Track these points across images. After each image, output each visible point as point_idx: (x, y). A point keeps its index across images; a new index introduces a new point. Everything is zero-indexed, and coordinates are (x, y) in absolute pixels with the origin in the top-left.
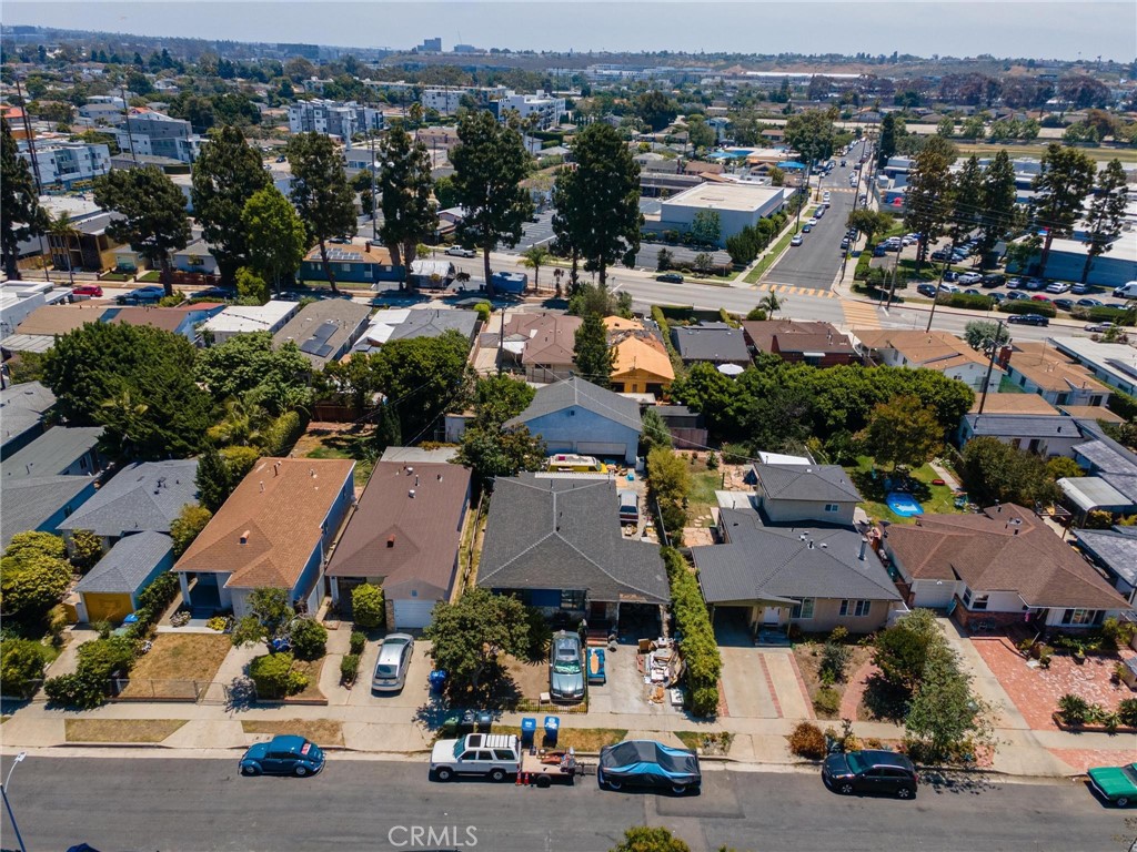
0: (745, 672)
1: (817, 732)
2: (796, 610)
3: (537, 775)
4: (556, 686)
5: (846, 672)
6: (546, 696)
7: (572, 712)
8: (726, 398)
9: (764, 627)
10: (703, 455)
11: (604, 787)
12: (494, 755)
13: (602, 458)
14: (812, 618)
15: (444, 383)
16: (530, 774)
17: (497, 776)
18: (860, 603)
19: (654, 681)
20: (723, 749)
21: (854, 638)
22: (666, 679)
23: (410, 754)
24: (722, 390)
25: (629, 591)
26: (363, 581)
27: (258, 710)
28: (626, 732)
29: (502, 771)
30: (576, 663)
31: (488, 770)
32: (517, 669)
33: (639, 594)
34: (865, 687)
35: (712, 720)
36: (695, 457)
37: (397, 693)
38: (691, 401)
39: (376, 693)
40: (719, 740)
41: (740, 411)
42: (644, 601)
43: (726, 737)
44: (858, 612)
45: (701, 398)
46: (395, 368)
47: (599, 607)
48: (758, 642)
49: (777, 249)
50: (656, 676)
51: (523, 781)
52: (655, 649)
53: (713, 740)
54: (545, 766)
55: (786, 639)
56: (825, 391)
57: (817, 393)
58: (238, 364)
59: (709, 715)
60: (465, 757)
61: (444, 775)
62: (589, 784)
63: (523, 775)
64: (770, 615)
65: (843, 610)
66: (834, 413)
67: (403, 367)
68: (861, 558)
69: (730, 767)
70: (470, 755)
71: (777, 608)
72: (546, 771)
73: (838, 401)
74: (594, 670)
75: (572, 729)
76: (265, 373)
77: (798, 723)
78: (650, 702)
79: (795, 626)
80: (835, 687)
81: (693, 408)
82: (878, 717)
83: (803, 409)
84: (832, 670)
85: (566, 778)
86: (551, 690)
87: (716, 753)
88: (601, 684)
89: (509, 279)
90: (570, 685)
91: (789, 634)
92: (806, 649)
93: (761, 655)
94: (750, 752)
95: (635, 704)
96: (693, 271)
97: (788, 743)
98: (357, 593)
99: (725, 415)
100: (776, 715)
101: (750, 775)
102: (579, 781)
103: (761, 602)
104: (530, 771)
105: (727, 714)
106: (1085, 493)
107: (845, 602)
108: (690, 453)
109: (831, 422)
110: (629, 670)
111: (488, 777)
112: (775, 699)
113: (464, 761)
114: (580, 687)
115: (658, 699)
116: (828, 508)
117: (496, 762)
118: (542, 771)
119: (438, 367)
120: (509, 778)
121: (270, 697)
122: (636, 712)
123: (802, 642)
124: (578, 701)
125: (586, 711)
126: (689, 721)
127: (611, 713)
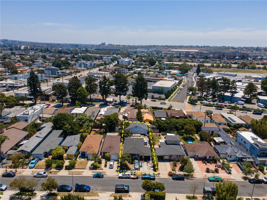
0: (162, 166)
1: (172, 173)
2: (170, 157)
4: (135, 167)
5: (177, 165)
6: (134, 168)
8: (162, 124)
9: (165, 159)
10: (158, 134)
11: (142, 179)
12: (127, 175)
13: (141, 134)
14: (172, 158)
15: (116, 122)
17: (128, 178)
18: (179, 156)
21: (178, 161)
22: (151, 166)
23: (116, 176)
24: (161, 123)
26: (107, 153)
27: (94, 170)
28: (145, 173)
29: (128, 177)
30: (138, 164)
32: (129, 165)
33: (147, 154)
34: (180, 167)
36: (157, 134)
37: (113, 168)
38: (156, 125)
39: (110, 168)
41: (164, 126)
42: (148, 155)
43: (159, 174)
44: (179, 157)
45: (158, 124)
46: (108, 120)
47: (141, 156)
48: (165, 161)
49: (175, 94)
50: (149, 166)
51: (131, 179)
52: (149, 162)
53: (157, 174)
56: (178, 123)
57: (177, 123)
58: (82, 119)
59: (157, 171)
60: (123, 175)
62: (140, 179)
64: (166, 158)
66: (179, 127)
67: (109, 120)
68: (180, 149)
69: (159, 177)
70: (124, 175)
71: (167, 156)
72: (134, 177)
73: (180, 125)
74: (141, 165)
76: (86, 121)
77: (169, 171)
79: (170, 159)
80: (175, 167)
81: (156, 126)
82: (181, 171)
83: (174, 126)
84: (175, 165)
85: (137, 178)
86: (135, 168)
88: (142, 167)
89: (124, 101)
90: (137, 167)
91: (169, 160)
92: (172, 162)
93: (165, 163)
94: (162, 175)
95: (146, 170)
96: (158, 99)
97: (168, 174)
98: (106, 154)
99: (162, 127)
100: (166, 171)
101: (162, 178)
103: (164, 155)
104: (132, 177)
105: (159, 171)
106: (217, 140)
107: (177, 156)
108: (156, 134)
109: (179, 128)
110: (146, 165)
111: (126, 178)
112: (166, 169)
114: (139, 167)
115: (150, 169)
116: (176, 142)
119: (115, 119)
121: (95, 169)
123: (171, 161)
124: (138, 169)
125: (140, 170)
126: (154, 172)
127: (143, 171)
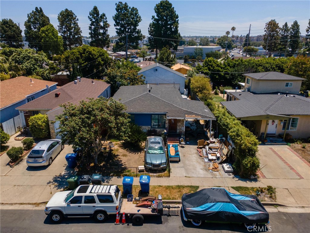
2: (287, 123)
3: (132, 215)
4: (148, 161)
6: (142, 167)
7: (159, 176)
11: (187, 224)
14: (295, 130)
16: (126, 215)
17: (100, 217)
19: (210, 160)
20: (271, 197)
22: (218, 158)
25: (191, 113)
28: (197, 187)
29: (105, 213)
30: (161, 148)
31: (92, 212)
32: (124, 155)
35: (255, 180)
39: (30, 168)
40: (266, 191)
41: (226, 73)
42: (200, 118)
43: (270, 189)
47: (174, 124)
50: (211, 157)
51: (121, 221)
53: (262, 192)
54: (139, 208)
59: (252, 177)
60: (73, 202)
61: (56, 218)
62: (176, 223)
63: (121, 215)
64: (271, 128)
69: (281, 209)
70: (77, 200)
71: (275, 122)
72: (140, 212)
74: (172, 154)
75: (160, 186)
78: (211, 171)
81: (206, 74)
86: (146, 163)
88: (177, 162)
93: (273, 149)
95: (201, 172)
100: (298, 177)
102: (167, 221)
104: (126, 212)
105: (264, 177)
110: (193, 156)
111: (92, 218)
112: (292, 169)
113: (72, 205)
114: (164, 161)
115: (216, 169)
116: (287, 85)
117: (99, 205)
118: (136, 212)
120: (110, 218)
122: (203, 176)
124: (163, 170)
125: (169, 176)
126: (240, 181)
127: (186, 177)
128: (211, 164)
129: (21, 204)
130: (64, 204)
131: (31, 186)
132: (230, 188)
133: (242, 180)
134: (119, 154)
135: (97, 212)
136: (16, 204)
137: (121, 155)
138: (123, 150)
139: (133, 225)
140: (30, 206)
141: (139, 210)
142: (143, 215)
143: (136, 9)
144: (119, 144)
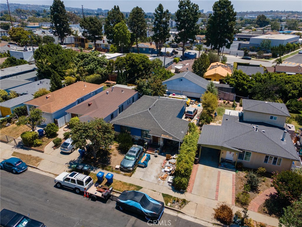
1: (230, 212)
2: (241, 156)
3: (91, 194)
4: (122, 164)
5: (259, 188)
6: (118, 167)
7: (125, 175)
8: (245, 82)
9: (224, 161)
10: (231, 103)
11: (117, 208)
12: (76, 181)
14: (249, 161)
16: (89, 193)
17: (77, 191)
18: (276, 158)
19: (165, 171)
20: (180, 206)
21: (268, 174)
22: (170, 171)
23: (56, 175)
24: (244, 79)
25: (166, 134)
26: (77, 115)
28: (141, 188)
29: (79, 189)
30: (134, 156)
31: (74, 187)
33: (170, 136)
34: (268, 198)
35: (182, 193)
36: (228, 103)
37: (69, 154)
38: (231, 82)
39: (61, 152)
40: (180, 202)
41: (250, 87)
43: (184, 202)
44: (274, 162)
45: (235, 82)
47: (156, 139)
48: (220, 166)
49: (291, 54)
50: (167, 169)
52: (171, 159)
53: (178, 201)
55: (234, 168)
59: (182, 190)
61: (59, 185)
62: (112, 205)
63: (86, 193)
64: (228, 156)
65: (266, 161)
68: (283, 140)
69: (180, 215)
70: (68, 180)
71: (233, 153)
72: (96, 194)
75: (121, 181)
77: (221, 204)
78: (159, 179)
79: (240, 164)
80: (251, 194)
81: (231, 85)
82: (270, 213)
84: (253, 187)
87: (176, 207)
88: (143, 167)
89: (190, 54)
91: (236, 166)
92: (243, 174)
93: (219, 172)
94: (193, 211)
95: (152, 178)
96: (256, 57)
97: (214, 212)
99: (243, 89)
100: (214, 198)
102: (109, 202)
103: (222, 147)
105: (191, 192)
107: (267, 157)
110: (158, 165)
111: (74, 190)
112: (217, 191)
113: (65, 181)
115: (163, 179)
116: (272, 118)
117: (77, 185)
118: (94, 194)
120: (82, 193)
121: (27, 146)
122: (151, 181)
123: (241, 170)
124: (129, 171)
125: (131, 176)
126: (172, 191)
127: (140, 179)
128: (164, 174)
129: (50, 173)
130: (62, 180)
131: (58, 164)
132: (161, 194)
133: (173, 191)
134: (112, 153)
135: (76, 188)
136: (48, 172)
137: (114, 154)
138: (117, 151)
139: (91, 200)
140: (53, 175)
141: (96, 193)
142: (97, 196)
143: (197, 5)
144: (117, 146)
